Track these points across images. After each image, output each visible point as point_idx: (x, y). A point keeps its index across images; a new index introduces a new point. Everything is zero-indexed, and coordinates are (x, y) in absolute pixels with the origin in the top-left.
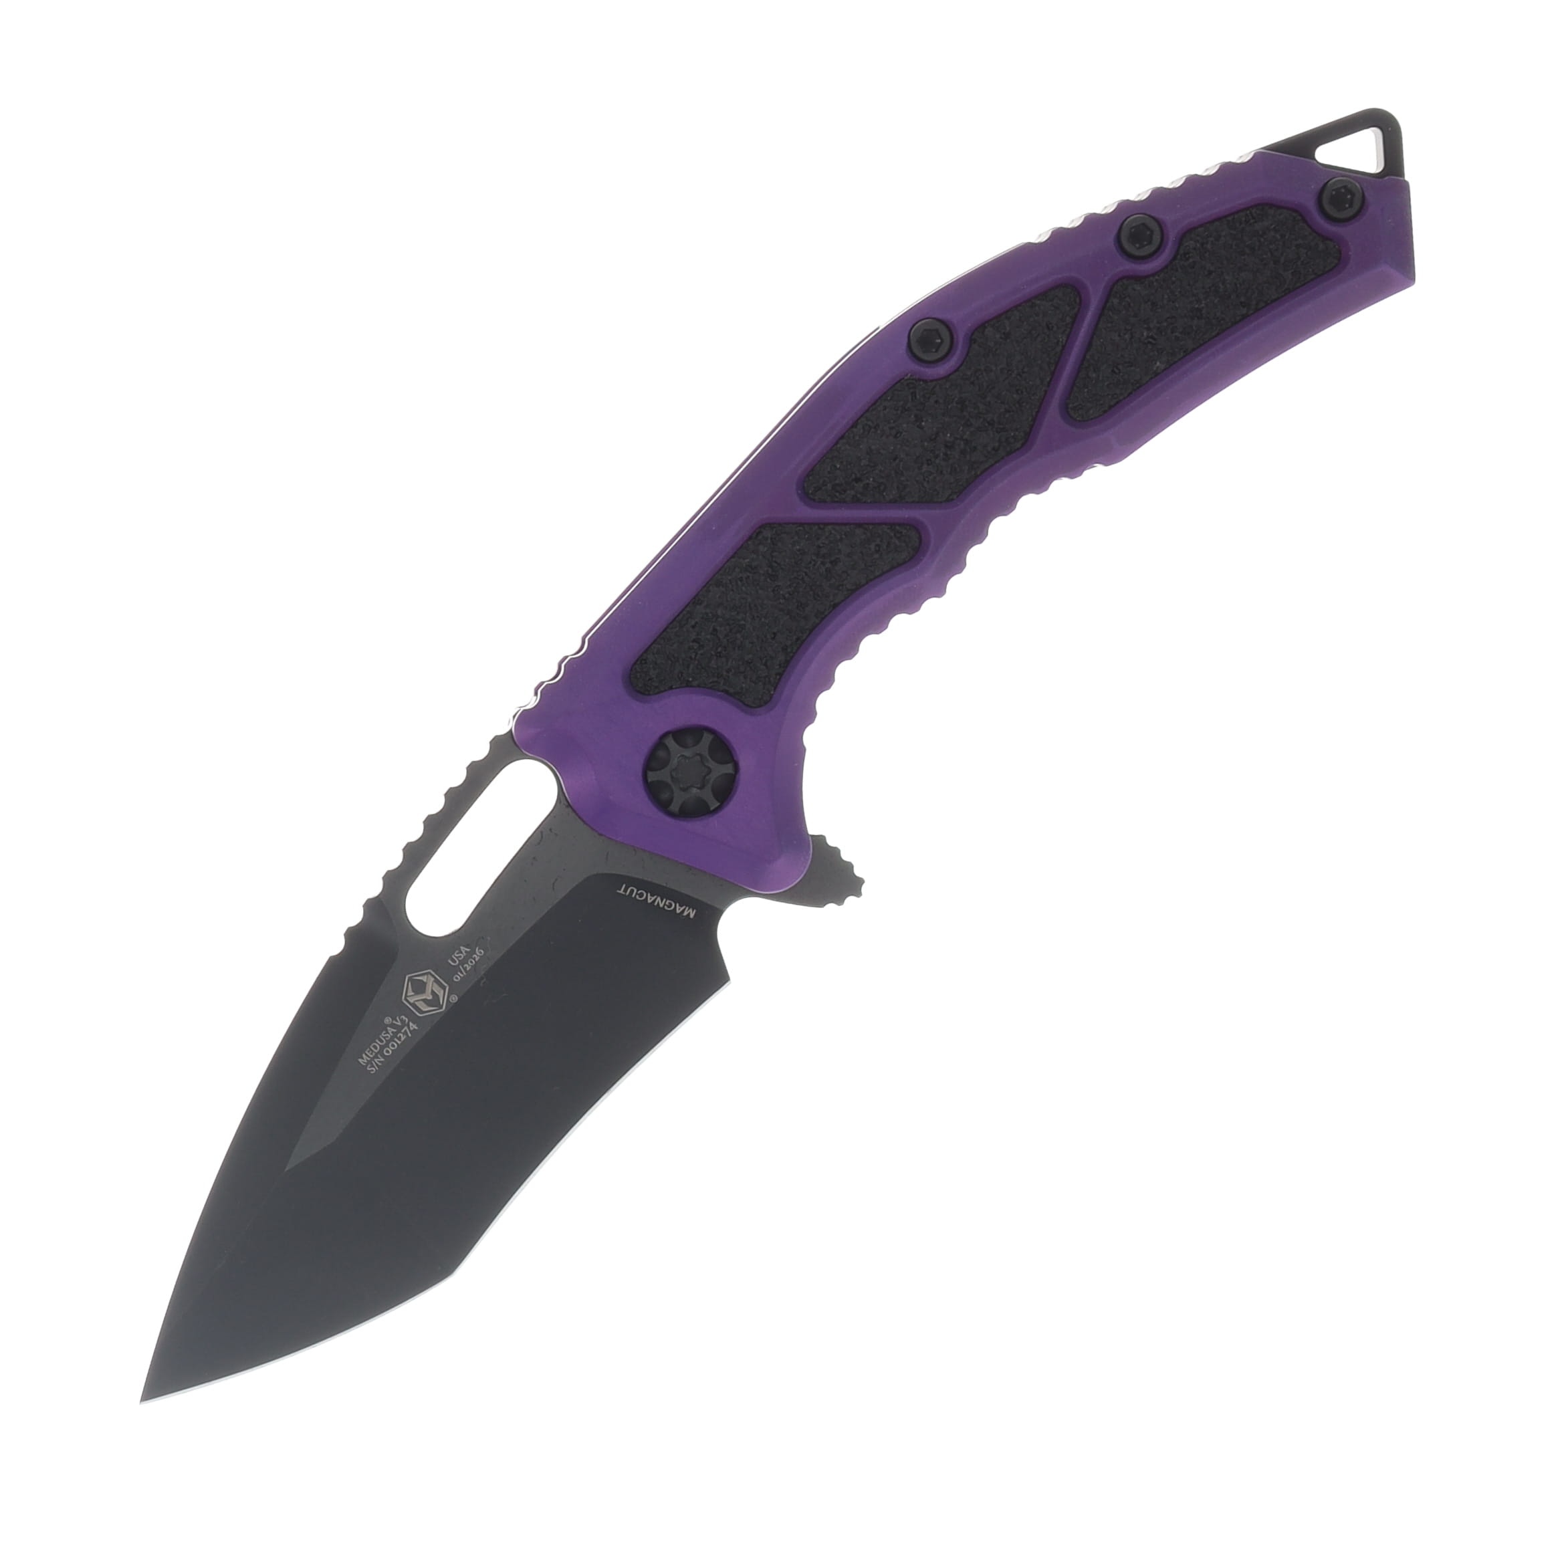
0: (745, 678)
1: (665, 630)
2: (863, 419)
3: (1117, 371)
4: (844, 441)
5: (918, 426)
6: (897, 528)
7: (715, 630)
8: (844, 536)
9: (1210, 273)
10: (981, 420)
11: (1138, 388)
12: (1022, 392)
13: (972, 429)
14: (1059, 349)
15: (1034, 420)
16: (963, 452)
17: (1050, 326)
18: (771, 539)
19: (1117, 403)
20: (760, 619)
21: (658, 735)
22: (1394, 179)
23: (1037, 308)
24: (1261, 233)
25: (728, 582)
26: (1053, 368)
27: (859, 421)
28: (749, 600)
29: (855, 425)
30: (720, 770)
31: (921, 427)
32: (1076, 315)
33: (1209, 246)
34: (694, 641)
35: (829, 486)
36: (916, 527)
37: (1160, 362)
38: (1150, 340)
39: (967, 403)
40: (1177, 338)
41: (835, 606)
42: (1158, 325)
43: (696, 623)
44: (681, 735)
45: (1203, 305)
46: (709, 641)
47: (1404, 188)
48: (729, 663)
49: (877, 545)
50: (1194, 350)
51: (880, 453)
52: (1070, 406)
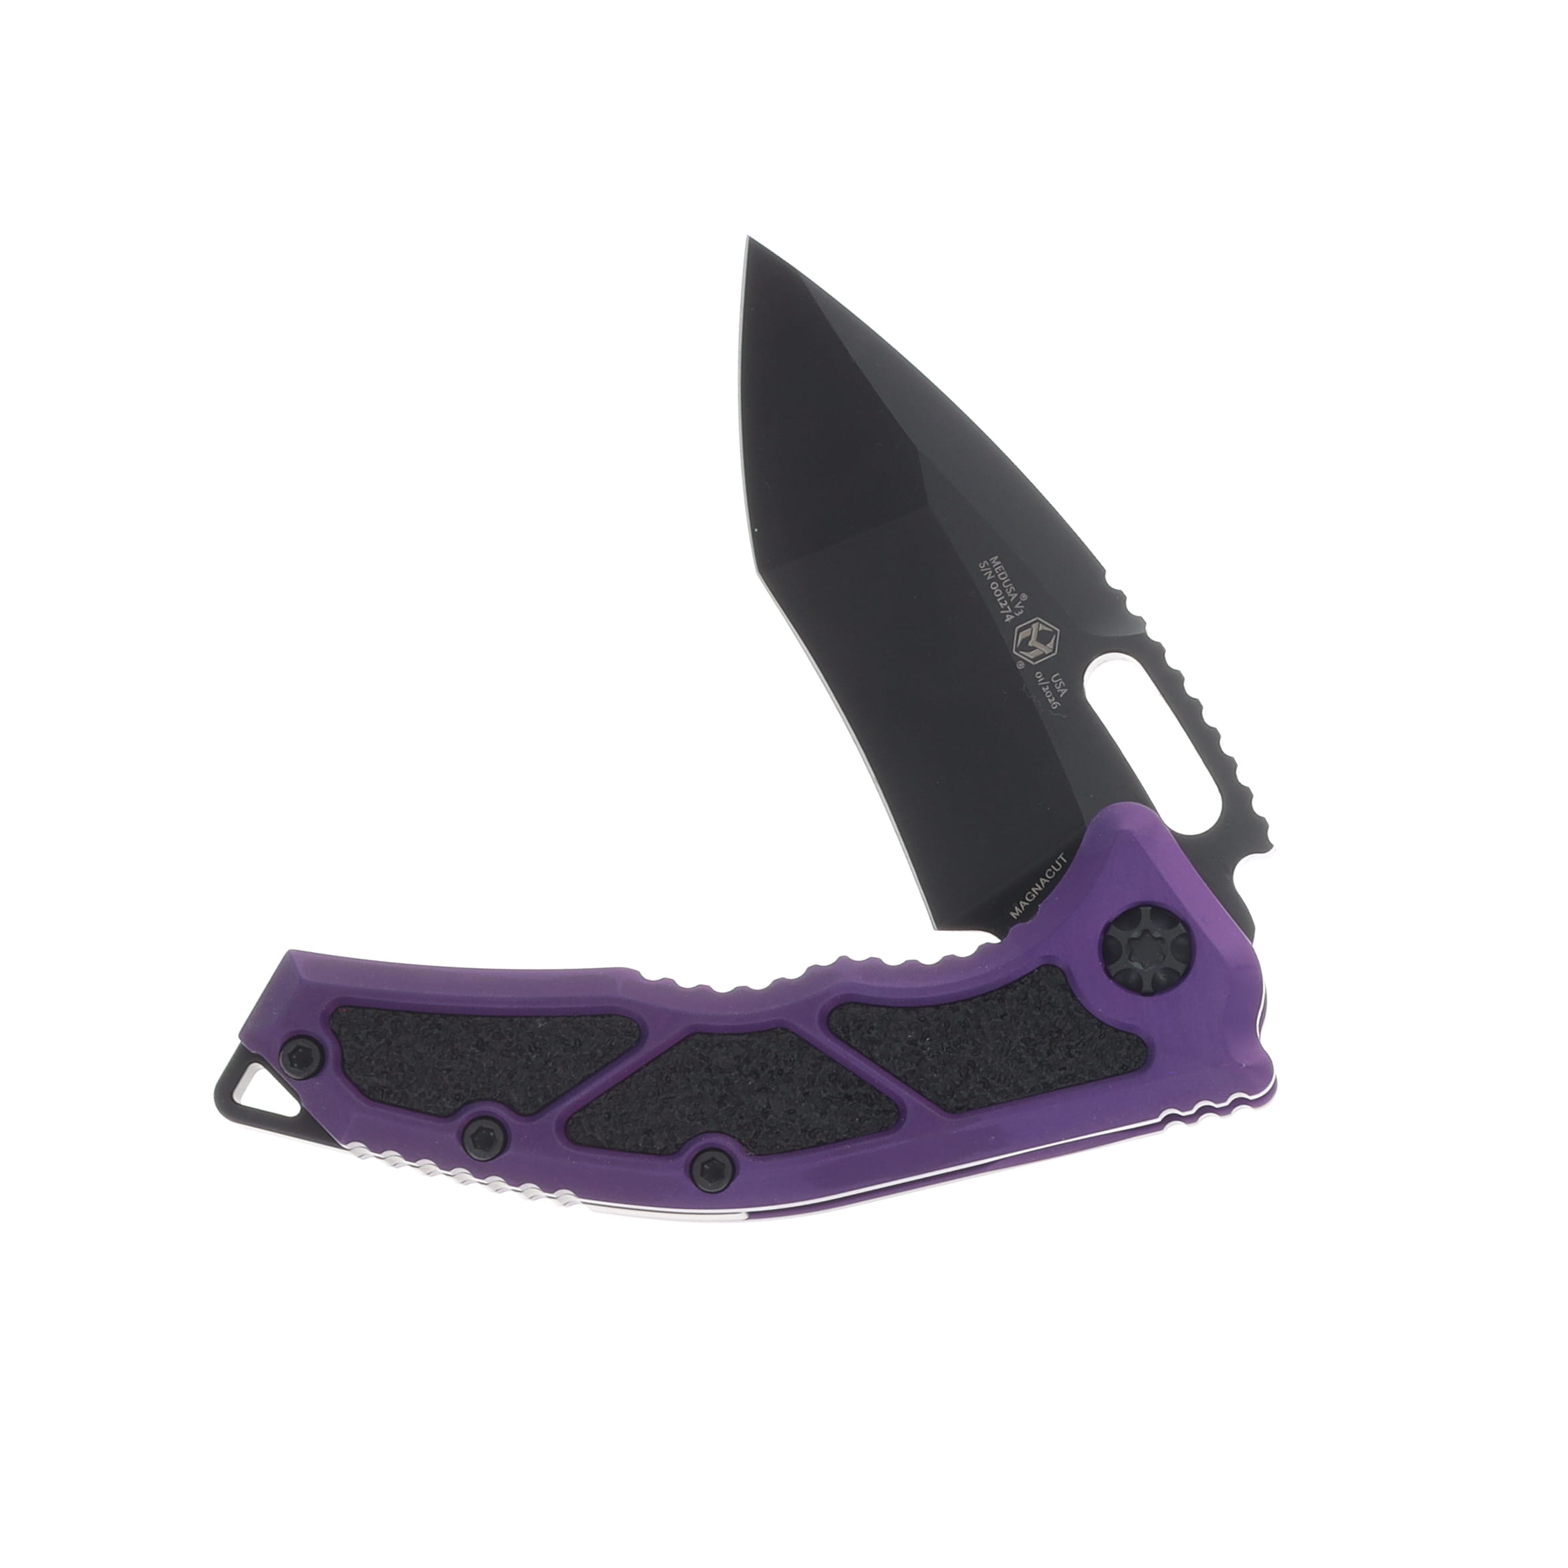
0: (1050, 998)
1: (1091, 1081)
2: (811, 1144)
3: (578, 1043)
4: (838, 1137)
5: (770, 1108)
6: (843, 1036)
7: (1049, 1054)
8: (892, 1059)
9: (449, 1070)
10: (714, 1078)
11: (569, 1017)
12: (667, 1077)
13: (728, 1075)
14: (611, 1093)
15: (671, 1048)
16: (748, 1061)
17: (606, 1116)
18: (952, 1097)
19: (595, 1016)
20: (1006, 1037)
21: (1155, 998)
22: (249, 1046)
23: (608, 1138)
24: (385, 1075)
25: (1011, 1086)
26: (629, 1080)
27: (815, 1144)
28: (1004, 1059)
29: (820, 1144)
30: (1121, 935)
31: (769, 1106)
32: (579, 1111)
33: (435, 1093)
34: (1071, 1056)
35: (876, 1107)
36: (827, 1025)
37: (538, 1025)
38: (533, 1049)
39: (717, 1100)
40: (511, 1036)
41: (937, 1007)
42: (519, 1057)
43: (1060, 1070)
44: (1135, 988)
45: (472, 1048)
46: (1059, 1048)
47: (245, 1034)
48: (1055, 1018)
49: (869, 1033)
50: (504, 1017)
51: (816, 1108)
52: (635, 1039)
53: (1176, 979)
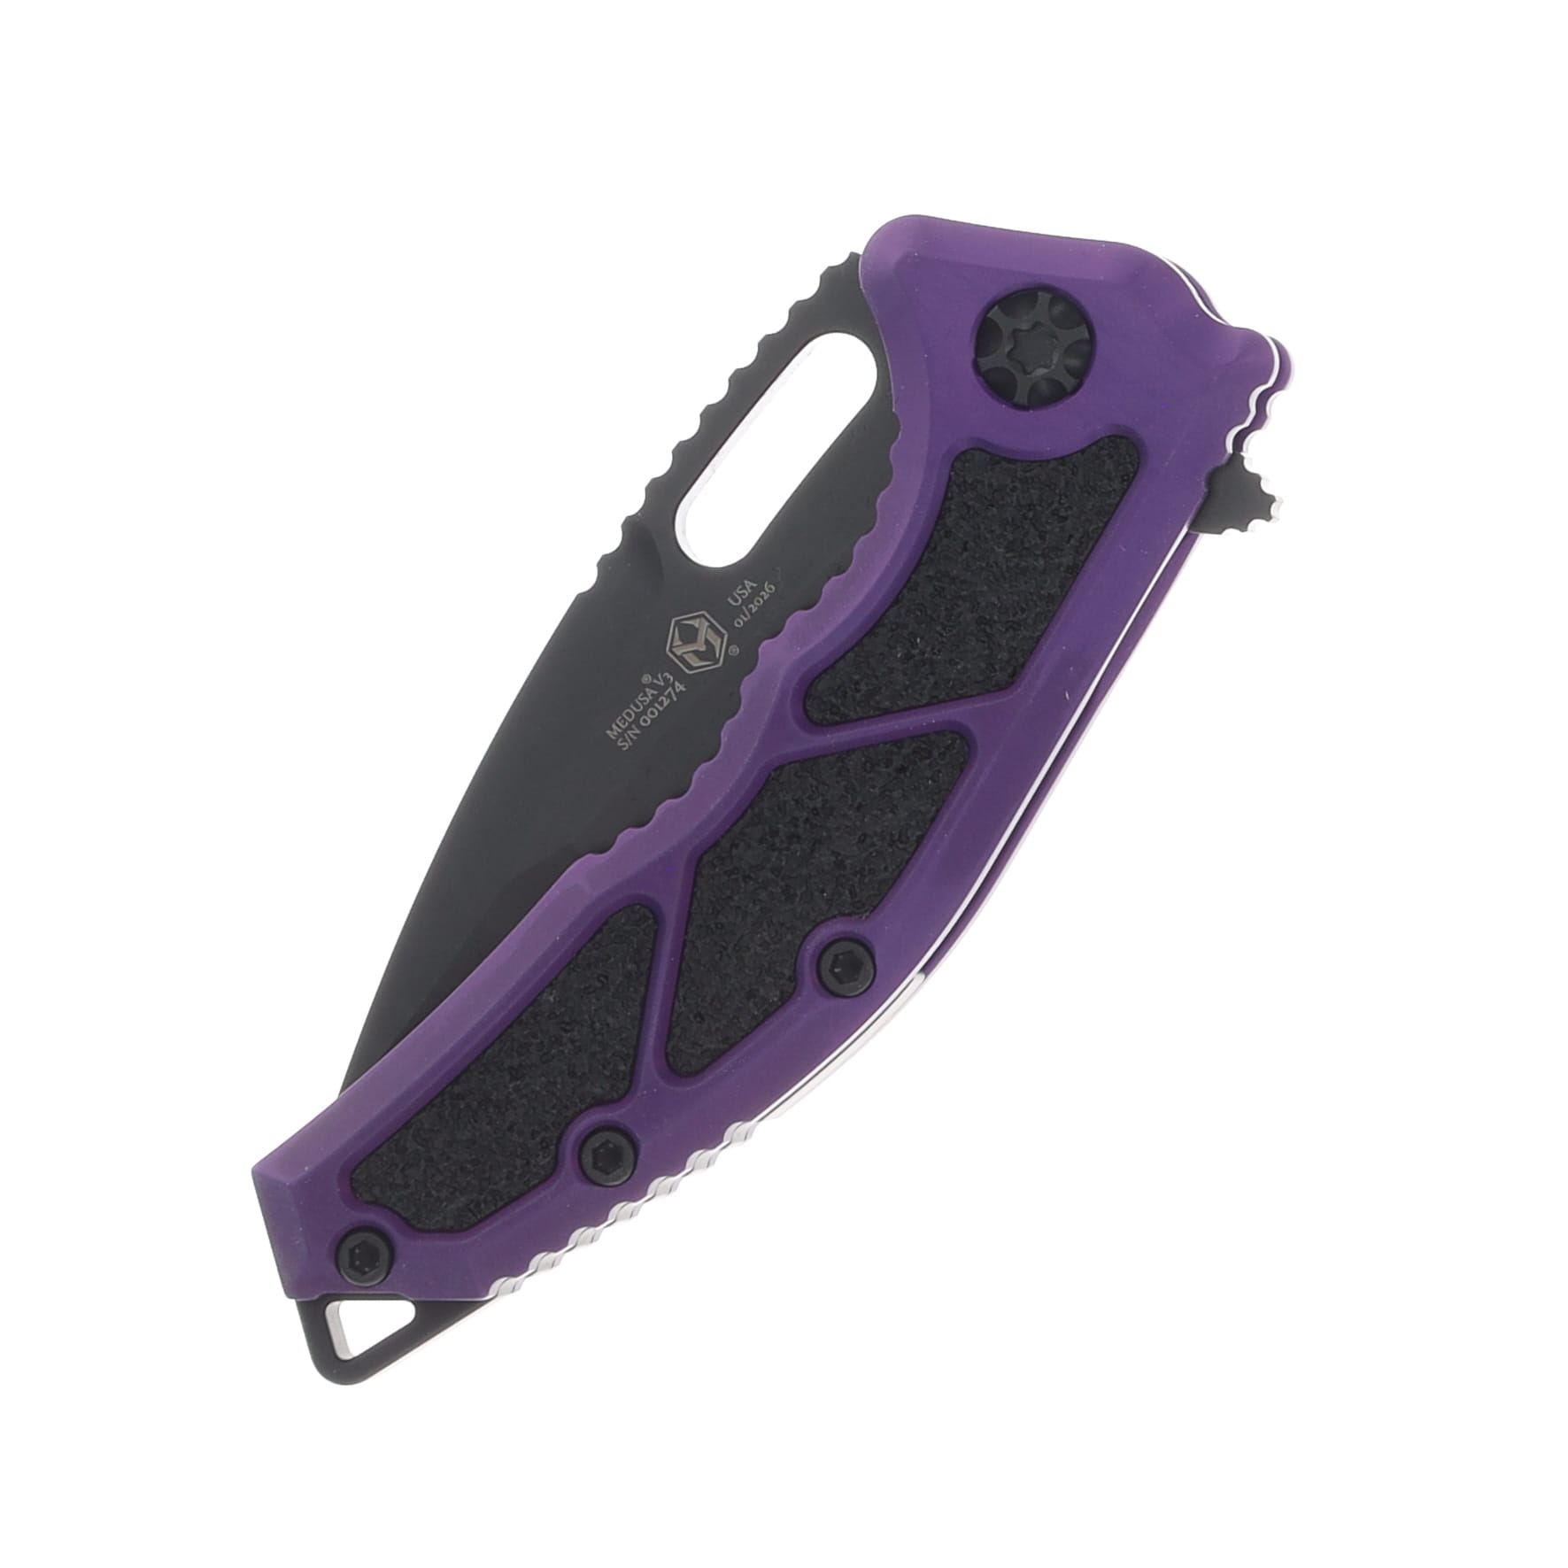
0: (991, 485)
1: (1106, 524)
2: (911, 850)
3: (602, 978)
4: (929, 816)
5: (839, 854)
6: (838, 719)
7: (1042, 538)
8: (904, 693)
9: (510, 1128)
10: (760, 880)
11: (570, 963)
12: (717, 927)
13: (768, 866)
14: (681, 993)
15: (693, 894)
16: (775, 833)
17: (698, 1019)
18: (995, 671)
19: (592, 939)
20: (988, 563)
21: (1085, 385)
22: (307, 1297)
23: (720, 1038)
24: (457, 1194)
25: (1039, 603)
26: (684, 964)
27: (915, 845)
28: (1006, 586)
29: (920, 840)
30: (996, 359)
31: (837, 854)
32: (668, 1040)
33: (519, 1162)
34: (1065, 518)
35: (936, 754)
36: (813, 723)
37: (549, 1001)
38: (568, 1028)
39: (783, 898)
40: (535, 1036)
41: (896, 601)
42: (561, 1048)
43: (1068, 542)
44: (1058, 394)
45: (511, 1086)
46: (1047, 523)
47: (291, 1289)
48: (1015, 498)
49: (858, 691)
50: (510, 1026)
51: (881, 810)
52: (650, 922)
53: (1087, 351)
